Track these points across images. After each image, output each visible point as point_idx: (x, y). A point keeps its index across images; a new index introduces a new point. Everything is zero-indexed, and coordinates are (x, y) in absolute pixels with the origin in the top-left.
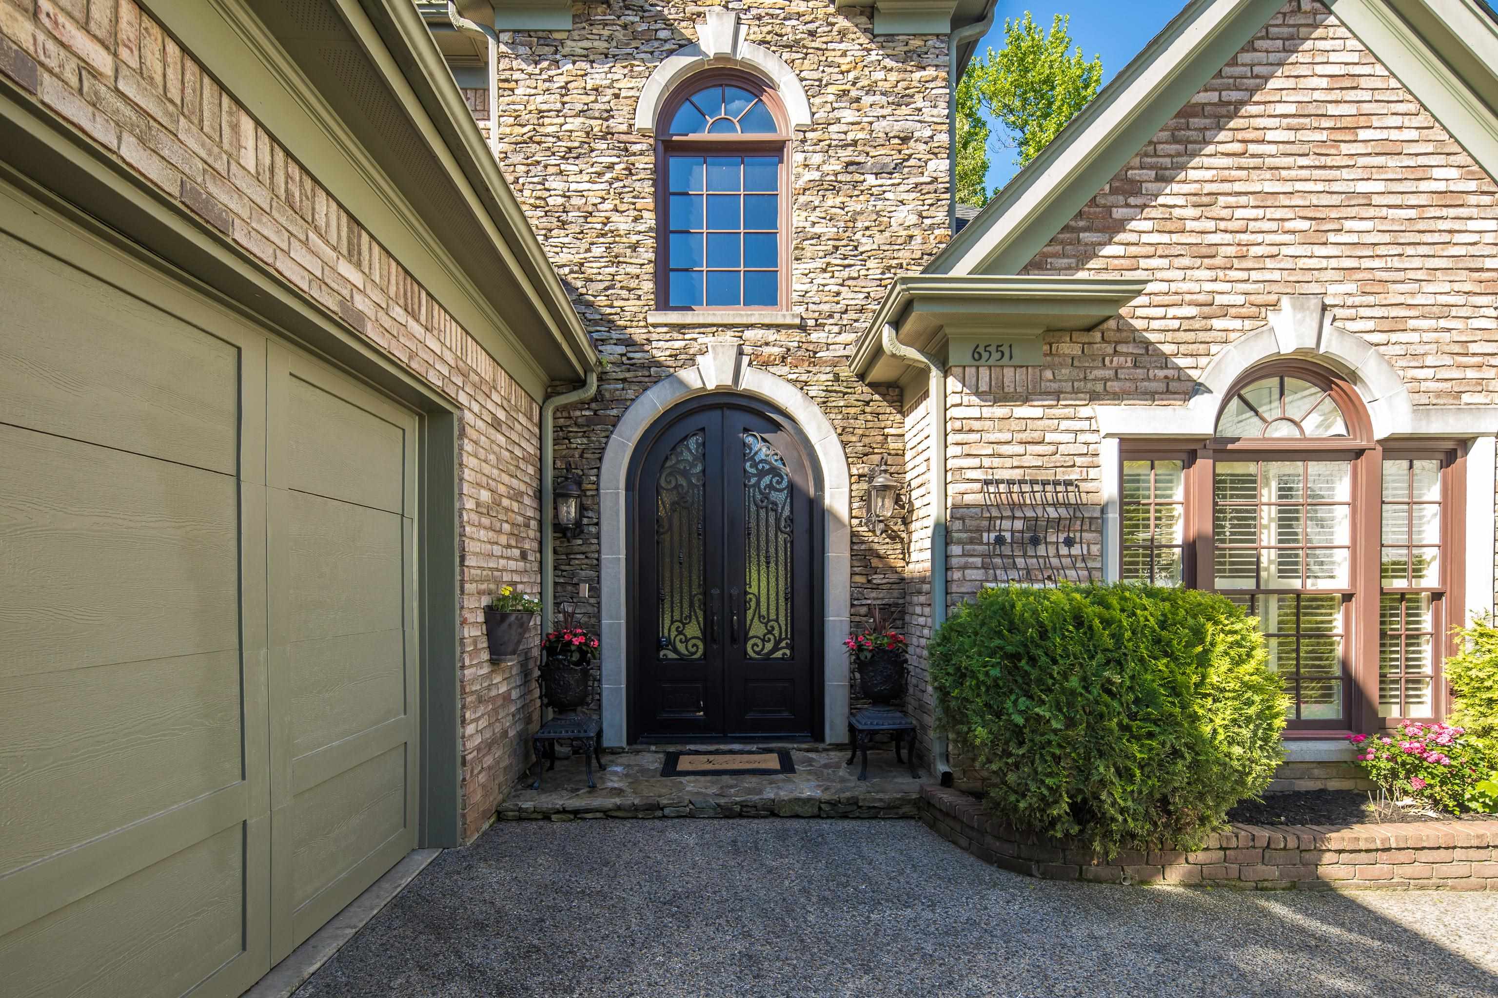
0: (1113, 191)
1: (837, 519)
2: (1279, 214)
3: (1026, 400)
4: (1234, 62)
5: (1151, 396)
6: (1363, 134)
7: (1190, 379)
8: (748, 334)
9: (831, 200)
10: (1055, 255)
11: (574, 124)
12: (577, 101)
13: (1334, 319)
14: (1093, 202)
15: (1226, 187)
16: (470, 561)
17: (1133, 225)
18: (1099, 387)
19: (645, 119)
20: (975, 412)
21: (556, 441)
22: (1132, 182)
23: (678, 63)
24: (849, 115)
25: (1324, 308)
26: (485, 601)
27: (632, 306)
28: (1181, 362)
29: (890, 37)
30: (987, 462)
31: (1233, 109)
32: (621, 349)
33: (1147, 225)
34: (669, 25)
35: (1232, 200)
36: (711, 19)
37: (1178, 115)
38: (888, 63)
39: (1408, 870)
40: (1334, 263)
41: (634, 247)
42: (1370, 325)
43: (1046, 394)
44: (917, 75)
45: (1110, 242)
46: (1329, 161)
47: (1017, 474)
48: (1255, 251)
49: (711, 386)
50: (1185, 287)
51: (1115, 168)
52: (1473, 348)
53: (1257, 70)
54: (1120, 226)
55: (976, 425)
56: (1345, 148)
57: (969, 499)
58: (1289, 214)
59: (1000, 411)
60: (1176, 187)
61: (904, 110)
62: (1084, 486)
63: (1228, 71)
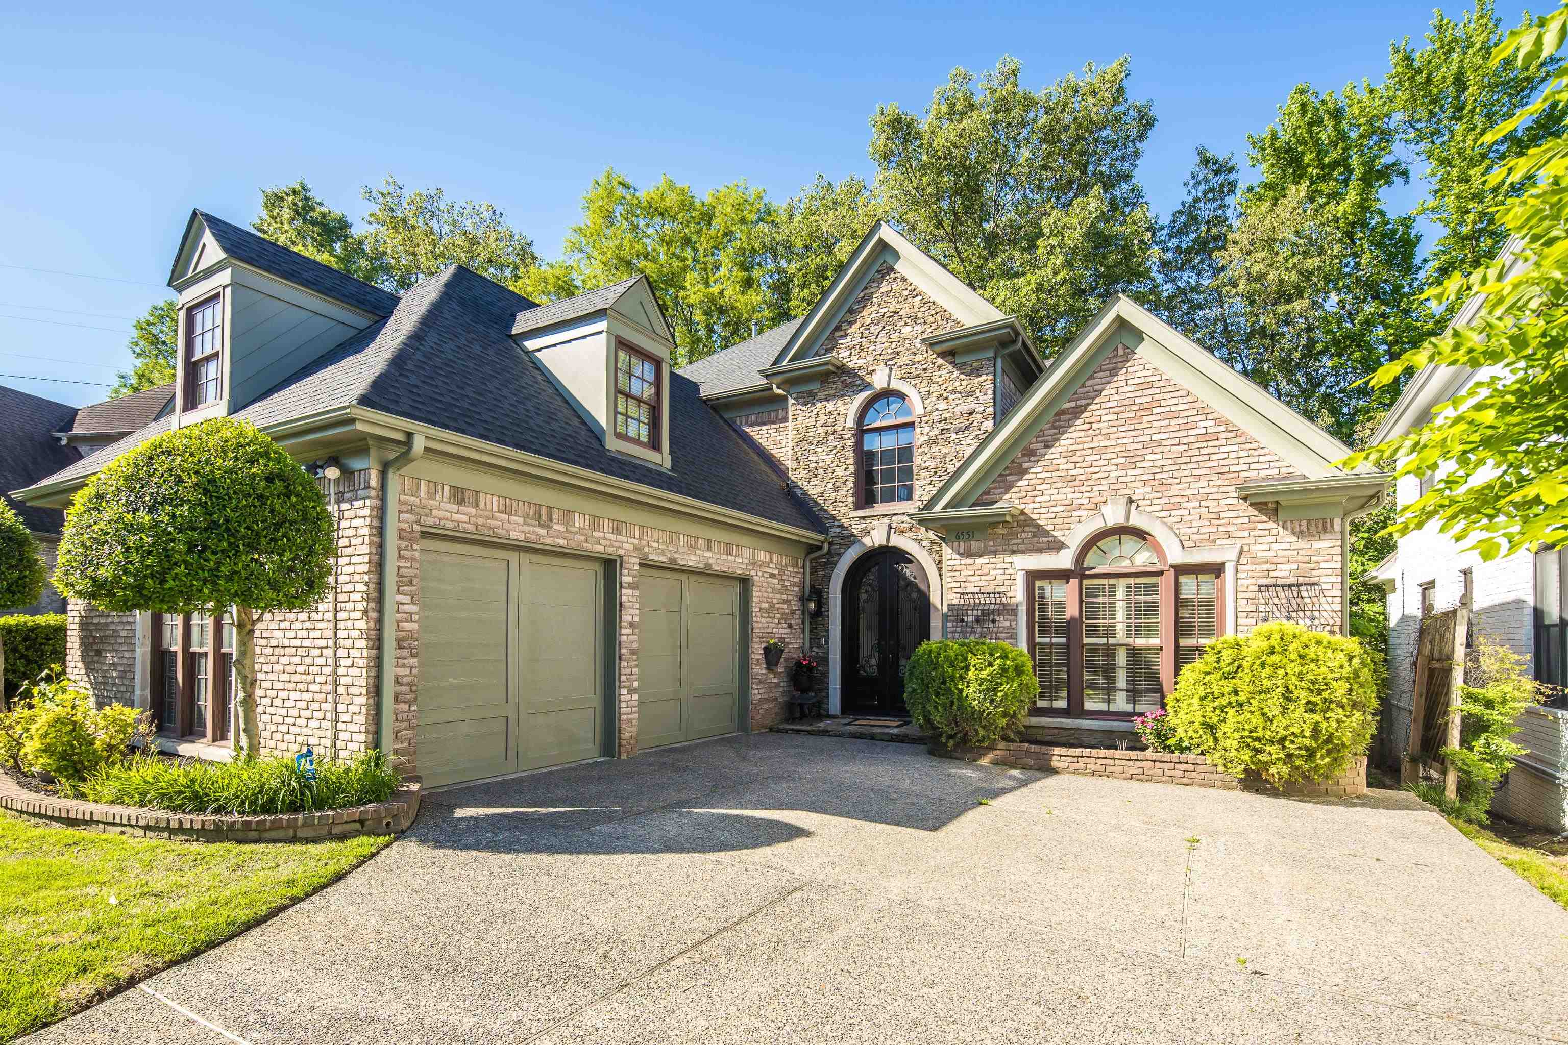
0: (1023, 455)
1: (935, 608)
2: (1108, 456)
3: (981, 556)
4: (1083, 386)
5: (1040, 551)
6: (1155, 411)
7: (1060, 541)
8: (894, 518)
9: (935, 449)
10: (995, 488)
11: (821, 430)
12: (822, 419)
13: (1138, 506)
14: (1013, 462)
15: (1080, 446)
16: (756, 630)
17: (1032, 470)
18: (1015, 548)
19: (850, 423)
20: (958, 562)
21: (812, 573)
22: (1032, 450)
23: (865, 395)
24: (942, 406)
25: (1131, 501)
26: (764, 645)
27: (843, 510)
28: (1055, 533)
29: (964, 364)
30: (963, 585)
31: (1084, 409)
32: (839, 530)
33: (1040, 469)
34: (861, 378)
35: (1083, 453)
36: (879, 372)
37: (1056, 415)
38: (962, 377)
39: (1093, 767)
40: (1138, 478)
41: (845, 483)
42: (1159, 508)
43: (990, 552)
44: (976, 381)
45: (1021, 479)
46: (1137, 427)
47: (976, 590)
48: (1096, 476)
49: (877, 545)
50: (1058, 497)
51: (1024, 444)
52: (1223, 515)
53: (1096, 388)
54: (1026, 471)
55: (958, 568)
56: (1146, 419)
57: (956, 602)
58: (1114, 456)
59: (970, 561)
60: (1054, 450)
61: (970, 399)
62: (1008, 594)
63: (1081, 390)
